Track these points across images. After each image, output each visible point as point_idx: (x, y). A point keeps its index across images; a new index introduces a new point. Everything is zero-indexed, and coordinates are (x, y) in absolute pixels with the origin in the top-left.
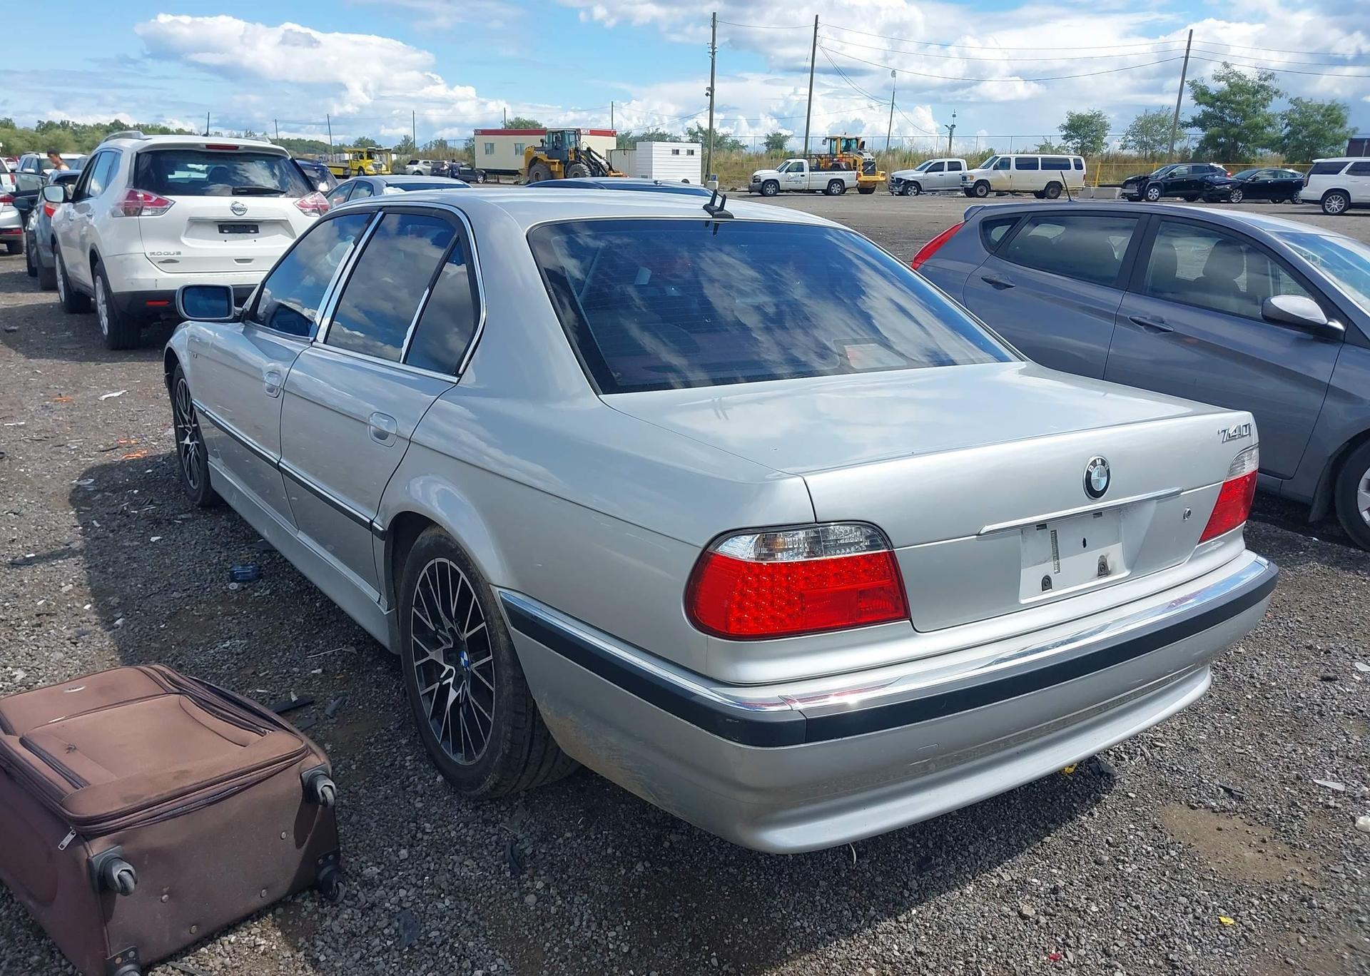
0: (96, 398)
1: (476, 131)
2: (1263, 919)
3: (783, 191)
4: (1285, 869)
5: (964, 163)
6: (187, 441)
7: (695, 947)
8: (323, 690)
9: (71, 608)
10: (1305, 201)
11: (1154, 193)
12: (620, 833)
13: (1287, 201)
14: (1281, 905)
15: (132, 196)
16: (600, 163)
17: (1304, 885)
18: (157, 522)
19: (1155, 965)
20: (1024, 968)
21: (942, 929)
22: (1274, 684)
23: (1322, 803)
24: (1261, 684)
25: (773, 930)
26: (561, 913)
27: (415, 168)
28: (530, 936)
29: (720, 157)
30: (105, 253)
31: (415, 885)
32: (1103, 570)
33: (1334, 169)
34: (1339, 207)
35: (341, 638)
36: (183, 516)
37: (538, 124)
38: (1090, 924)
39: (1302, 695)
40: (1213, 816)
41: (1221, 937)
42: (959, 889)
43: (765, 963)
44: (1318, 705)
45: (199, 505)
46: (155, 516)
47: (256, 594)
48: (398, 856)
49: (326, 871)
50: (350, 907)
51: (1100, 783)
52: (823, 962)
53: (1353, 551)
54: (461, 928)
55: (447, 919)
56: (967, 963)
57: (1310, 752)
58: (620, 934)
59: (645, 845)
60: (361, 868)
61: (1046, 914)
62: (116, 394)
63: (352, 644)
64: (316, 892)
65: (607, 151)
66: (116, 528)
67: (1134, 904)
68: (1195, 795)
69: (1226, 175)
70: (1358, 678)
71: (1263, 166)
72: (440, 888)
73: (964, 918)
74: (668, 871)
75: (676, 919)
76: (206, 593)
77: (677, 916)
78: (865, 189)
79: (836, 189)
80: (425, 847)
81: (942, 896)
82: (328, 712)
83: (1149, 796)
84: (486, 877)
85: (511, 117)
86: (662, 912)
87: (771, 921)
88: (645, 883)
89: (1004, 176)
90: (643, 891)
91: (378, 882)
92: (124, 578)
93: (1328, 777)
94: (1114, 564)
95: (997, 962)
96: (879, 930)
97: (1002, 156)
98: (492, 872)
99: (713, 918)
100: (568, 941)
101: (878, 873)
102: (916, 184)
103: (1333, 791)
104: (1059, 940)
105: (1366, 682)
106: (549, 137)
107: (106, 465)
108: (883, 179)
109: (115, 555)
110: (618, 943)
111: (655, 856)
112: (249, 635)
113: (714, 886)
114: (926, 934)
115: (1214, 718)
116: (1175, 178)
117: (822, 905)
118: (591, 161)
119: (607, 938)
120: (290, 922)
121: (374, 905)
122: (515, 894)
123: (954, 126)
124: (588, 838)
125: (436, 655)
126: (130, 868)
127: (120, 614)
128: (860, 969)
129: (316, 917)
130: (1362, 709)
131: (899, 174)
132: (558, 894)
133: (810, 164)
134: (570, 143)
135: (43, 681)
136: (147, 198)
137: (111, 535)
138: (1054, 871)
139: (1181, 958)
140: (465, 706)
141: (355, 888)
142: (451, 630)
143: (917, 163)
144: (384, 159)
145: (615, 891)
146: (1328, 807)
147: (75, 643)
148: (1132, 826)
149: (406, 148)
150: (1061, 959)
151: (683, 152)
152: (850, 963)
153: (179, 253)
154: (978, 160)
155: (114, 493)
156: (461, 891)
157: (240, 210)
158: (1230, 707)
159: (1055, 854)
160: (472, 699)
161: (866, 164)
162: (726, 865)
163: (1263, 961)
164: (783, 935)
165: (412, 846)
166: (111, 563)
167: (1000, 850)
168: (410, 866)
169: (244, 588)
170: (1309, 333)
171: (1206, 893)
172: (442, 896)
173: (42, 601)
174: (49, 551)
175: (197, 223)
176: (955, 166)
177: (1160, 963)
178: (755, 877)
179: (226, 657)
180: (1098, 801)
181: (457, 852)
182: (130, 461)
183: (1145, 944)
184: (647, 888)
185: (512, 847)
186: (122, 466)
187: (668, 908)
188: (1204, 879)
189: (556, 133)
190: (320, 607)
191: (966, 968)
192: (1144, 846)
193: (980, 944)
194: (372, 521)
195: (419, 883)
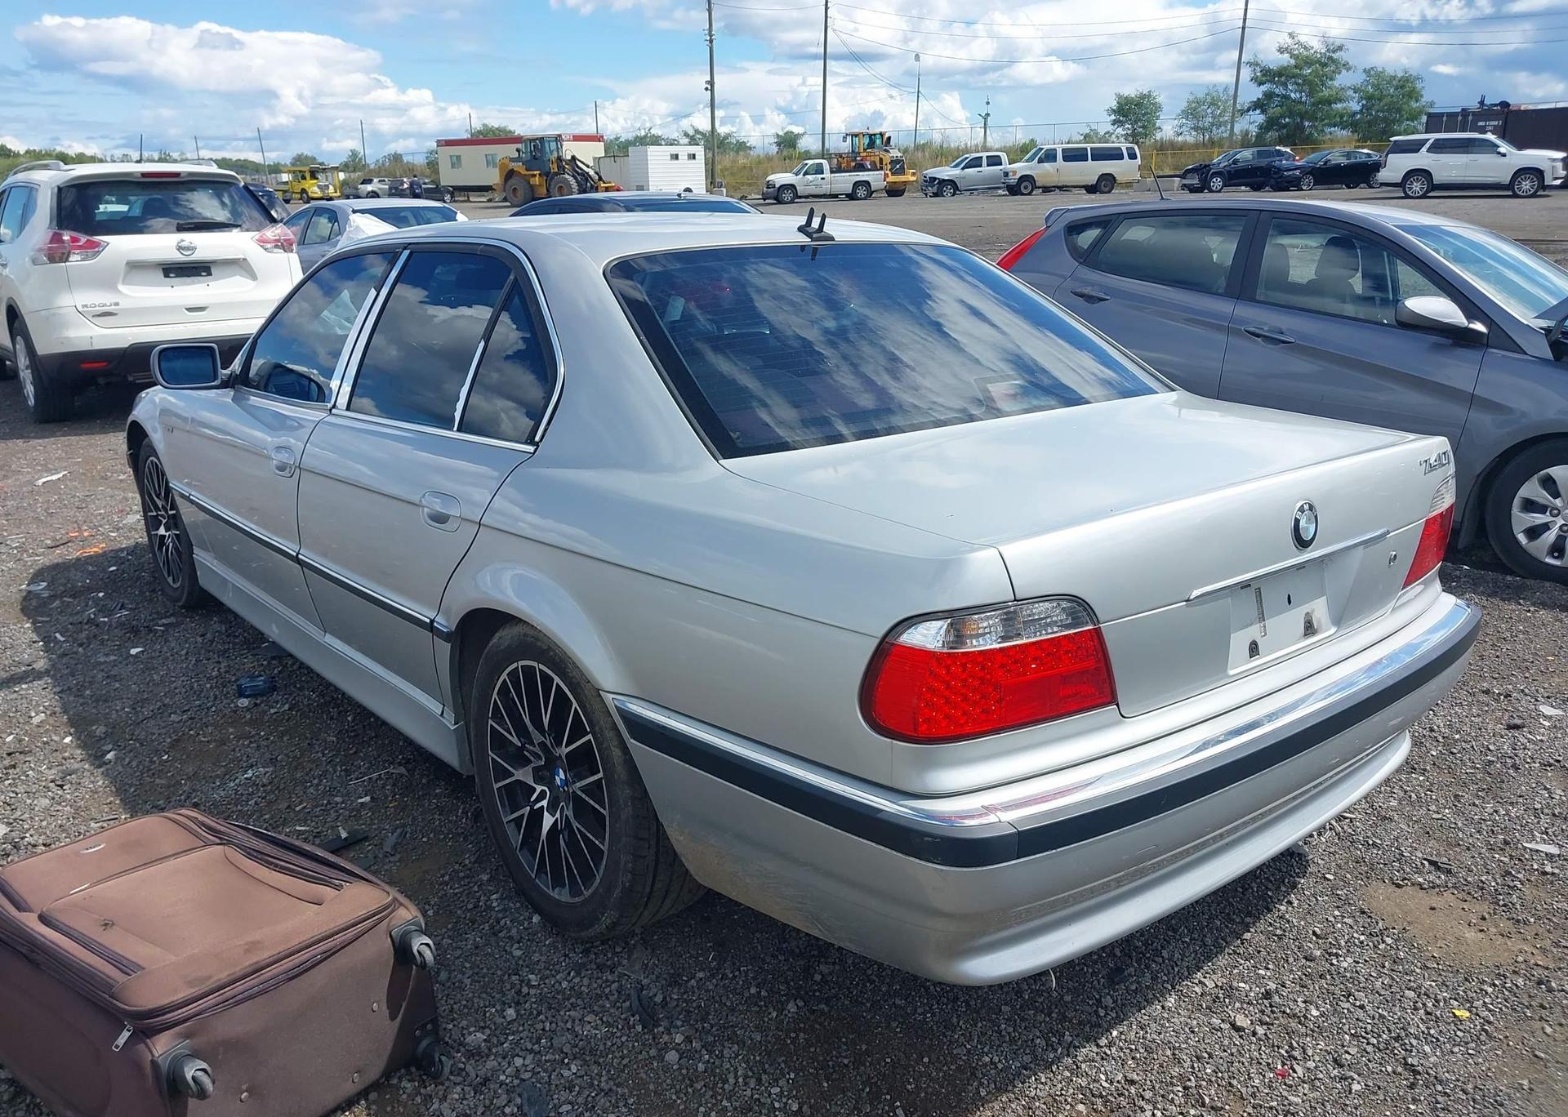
0: (31, 483)
1: (438, 141)
2: (1501, 1009)
3: (800, 197)
4: (1513, 949)
5: (1004, 156)
6: (162, 531)
7: (875, 1097)
8: (376, 821)
9: (47, 743)
10: (1383, 184)
11: (1217, 182)
12: (761, 968)
13: (1362, 185)
14: (1517, 991)
15: (56, 238)
16: (588, 173)
17: (1538, 965)
18: (135, 631)
19: (1394, 1072)
20: (1251, 1090)
21: (1149, 1051)
22: (1457, 736)
23: (1537, 870)
24: (1444, 737)
25: (959, 1068)
26: (710, 1070)
27: (369, 188)
28: (679, 1101)
29: (724, 161)
30: (25, 308)
31: (531, 1051)
32: (1310, 629)
33: (1414, 147)
34: (1421, 189)
35: (385, 756)
36: (164, 621)
37: (510, 131)
38: (1313, 1031)
39: (1491, 747)
40: (1421, 893)
41: (1459, 1033)
42: (1160, 1001)
43: (958, 1110)
44: (1510, 757)
45: (182, 607)
46: (130, 624)
47: (272, 711)
48: (504, 1017)
49: (424, 1043)
50: (459, 1084)
51: (1292, 866)
52: (1024, 1103)
53: (1509, 578)
54: (598, 1098)
55: (577, 1088)
56: (1185, 1088)
57: (1513, 812)
58: (785, 1089)
59: (792, 980)
60: (463, 1035)
61: (1262, 1023)
62: (55, 477)
63: (400, 764)
64: (413, 1069)
65: (595, 159)
66: (85, 641)
67: (1358, 1003)
68: (1398, 871)
69: (1294, 160)
70: (1547, 724)
71: (1333, 148)
72: (562, 1052)
73: (1171, 1036)
74: (826, 1009)
75: (846, 1066)
76: (210, 714)
77: (846, 1061)
78: (894, 191)
79: (861, 192)
80: (534, 1003)
81: (1143, 1011)
82: (387, 848)
83: (1348, 876)
84: (613, 1034)
85: (477, 125)
86: (828, 1058)
87: (955, 1058)
88: (802, 1025)
89: (1051, 170)
90: (802, 1035)
91: (486, 1051)
92: (106, 701)
93: (1538, 840)
94: (1319, 622)
95: (1219, 1085)
96: (1080, 1059)
97: (1046, 147)
98: (620, 1027)
99: (889, 1060)
100: (725, 1103)
101: (1065, 991)
102: (952, 183)
103: (1546, 854)
104: (1283, 1052)
105: (1555, 727)
106: (526, 146)
107: (58, 564)
108: (914, 179)
109: (91, 674)
110: (784, 1100)
111: (807, 993)
112: (273, 761)
113: (881, 1022)
114: (1133, 1058)
115: (1400, 780)
116: (1239, 164)
117: (1009, 1034)
118: (576, 172)
119: (769, 1096)
120: (389, 1109)
121: (486, 1080)
122: (653, 1052)
123: (988, 115)
124: (724, 977)
125: (524, 775)
126: (204, 1065)
127: (110, 746)
128: (1068, 1107)
129: (418, 1099)
130: (1559, 758)
131: (932, 172)
132: (703, 1047)
133: (830, 165)
134: (551, 152)
135: (31, 836)
136: (74, 240)
137: (80, 649)
138: (1262, 972)
139: (1421, 1061)
140: (566, 833)
141: (460, 1061)
142: (542, 745)
143: (950, 158)
144: (330, 179)
145: (769, 1038)
146: (1545, 873)
147: (61, 786)
148: (1337, 913)
149: (354, 163)
150: (1289, 1075)
151: (683, 156)
152: (1055, 1100)
153: (117, 304)
154: (1020, 152)
155: (75, 598)
156: (587, 1053)
157: (187, 248)
158: (1416, 766)
159: (1259, 952)
160: (575, 824)
161: (894, 162)
162: (891, 997)
163: (1509, 1056)
164: (973, 1074)
165: (518, 1003)
166: (86, 684)
167: (1196, 952)
168: (521, 1028)
169: (256, 705)
170: (1447, 338)
171: (1434, 984)
172: (566, 1061)
173: (12, 737)
174: (8, 674)
175: (137, 267)
176: (994, 160)
177: (1400, 1069)
178: (927, 1008)
179: (250, 790)
180: (1294, 886)
181: (574, 1006)
182: (88, 557)
183: (1378, 1048)
184: (804, 1030)
185: (639, 996)
186: (78, 563)
187: (834, 1053)
188: (1428, 968)
189: (534, 140)
190: (353, 721)
191: (1186, 1095)
192: (1355, 935)
193: (1196, 1065)
194: (432, 621)
195: (536, 1047)
